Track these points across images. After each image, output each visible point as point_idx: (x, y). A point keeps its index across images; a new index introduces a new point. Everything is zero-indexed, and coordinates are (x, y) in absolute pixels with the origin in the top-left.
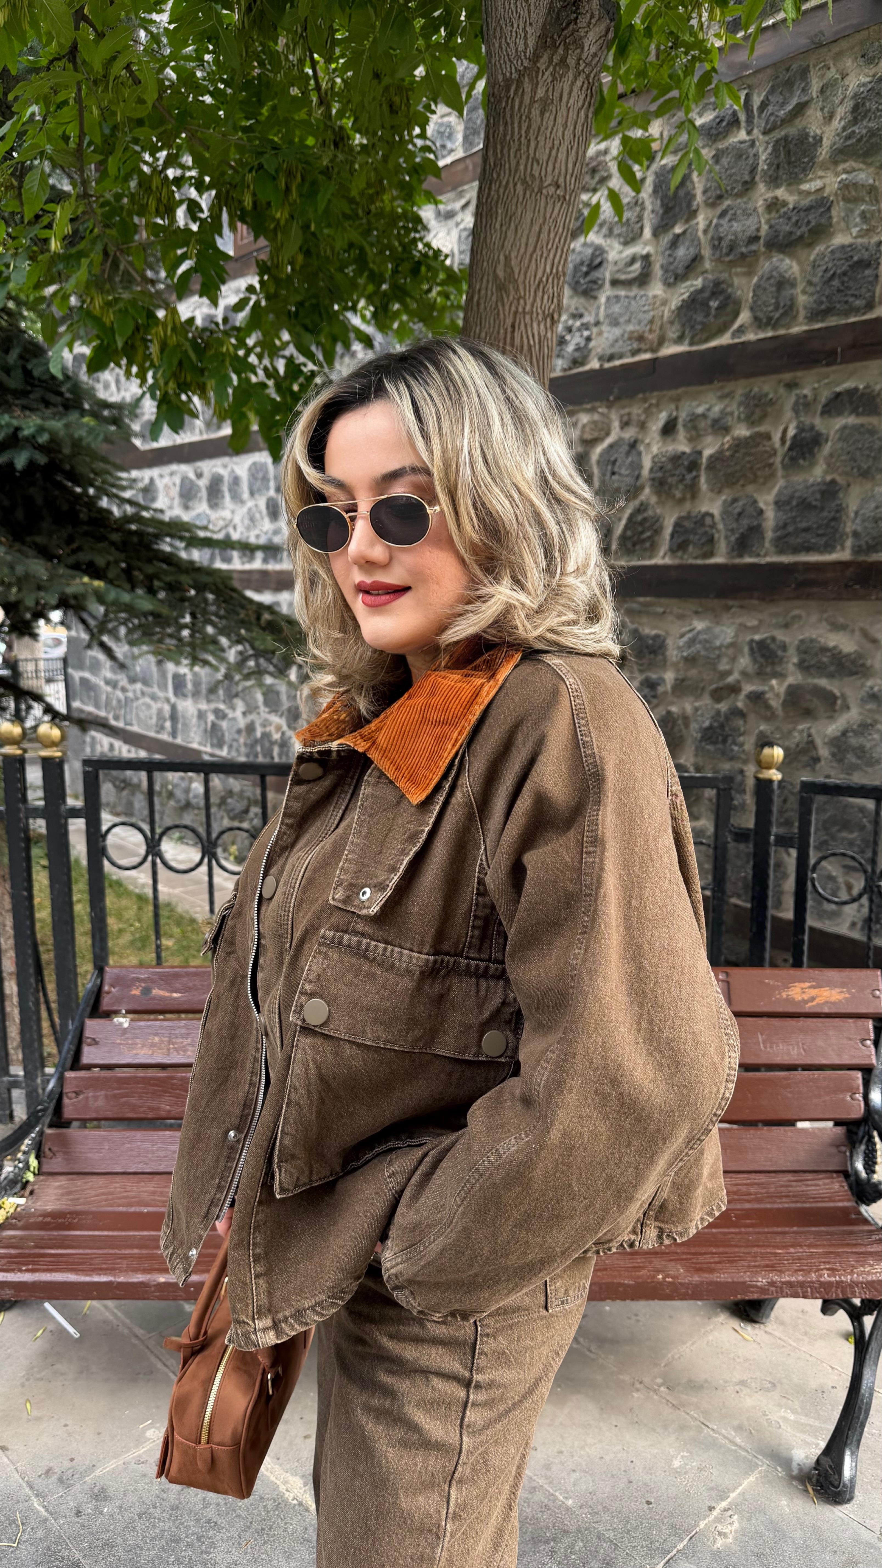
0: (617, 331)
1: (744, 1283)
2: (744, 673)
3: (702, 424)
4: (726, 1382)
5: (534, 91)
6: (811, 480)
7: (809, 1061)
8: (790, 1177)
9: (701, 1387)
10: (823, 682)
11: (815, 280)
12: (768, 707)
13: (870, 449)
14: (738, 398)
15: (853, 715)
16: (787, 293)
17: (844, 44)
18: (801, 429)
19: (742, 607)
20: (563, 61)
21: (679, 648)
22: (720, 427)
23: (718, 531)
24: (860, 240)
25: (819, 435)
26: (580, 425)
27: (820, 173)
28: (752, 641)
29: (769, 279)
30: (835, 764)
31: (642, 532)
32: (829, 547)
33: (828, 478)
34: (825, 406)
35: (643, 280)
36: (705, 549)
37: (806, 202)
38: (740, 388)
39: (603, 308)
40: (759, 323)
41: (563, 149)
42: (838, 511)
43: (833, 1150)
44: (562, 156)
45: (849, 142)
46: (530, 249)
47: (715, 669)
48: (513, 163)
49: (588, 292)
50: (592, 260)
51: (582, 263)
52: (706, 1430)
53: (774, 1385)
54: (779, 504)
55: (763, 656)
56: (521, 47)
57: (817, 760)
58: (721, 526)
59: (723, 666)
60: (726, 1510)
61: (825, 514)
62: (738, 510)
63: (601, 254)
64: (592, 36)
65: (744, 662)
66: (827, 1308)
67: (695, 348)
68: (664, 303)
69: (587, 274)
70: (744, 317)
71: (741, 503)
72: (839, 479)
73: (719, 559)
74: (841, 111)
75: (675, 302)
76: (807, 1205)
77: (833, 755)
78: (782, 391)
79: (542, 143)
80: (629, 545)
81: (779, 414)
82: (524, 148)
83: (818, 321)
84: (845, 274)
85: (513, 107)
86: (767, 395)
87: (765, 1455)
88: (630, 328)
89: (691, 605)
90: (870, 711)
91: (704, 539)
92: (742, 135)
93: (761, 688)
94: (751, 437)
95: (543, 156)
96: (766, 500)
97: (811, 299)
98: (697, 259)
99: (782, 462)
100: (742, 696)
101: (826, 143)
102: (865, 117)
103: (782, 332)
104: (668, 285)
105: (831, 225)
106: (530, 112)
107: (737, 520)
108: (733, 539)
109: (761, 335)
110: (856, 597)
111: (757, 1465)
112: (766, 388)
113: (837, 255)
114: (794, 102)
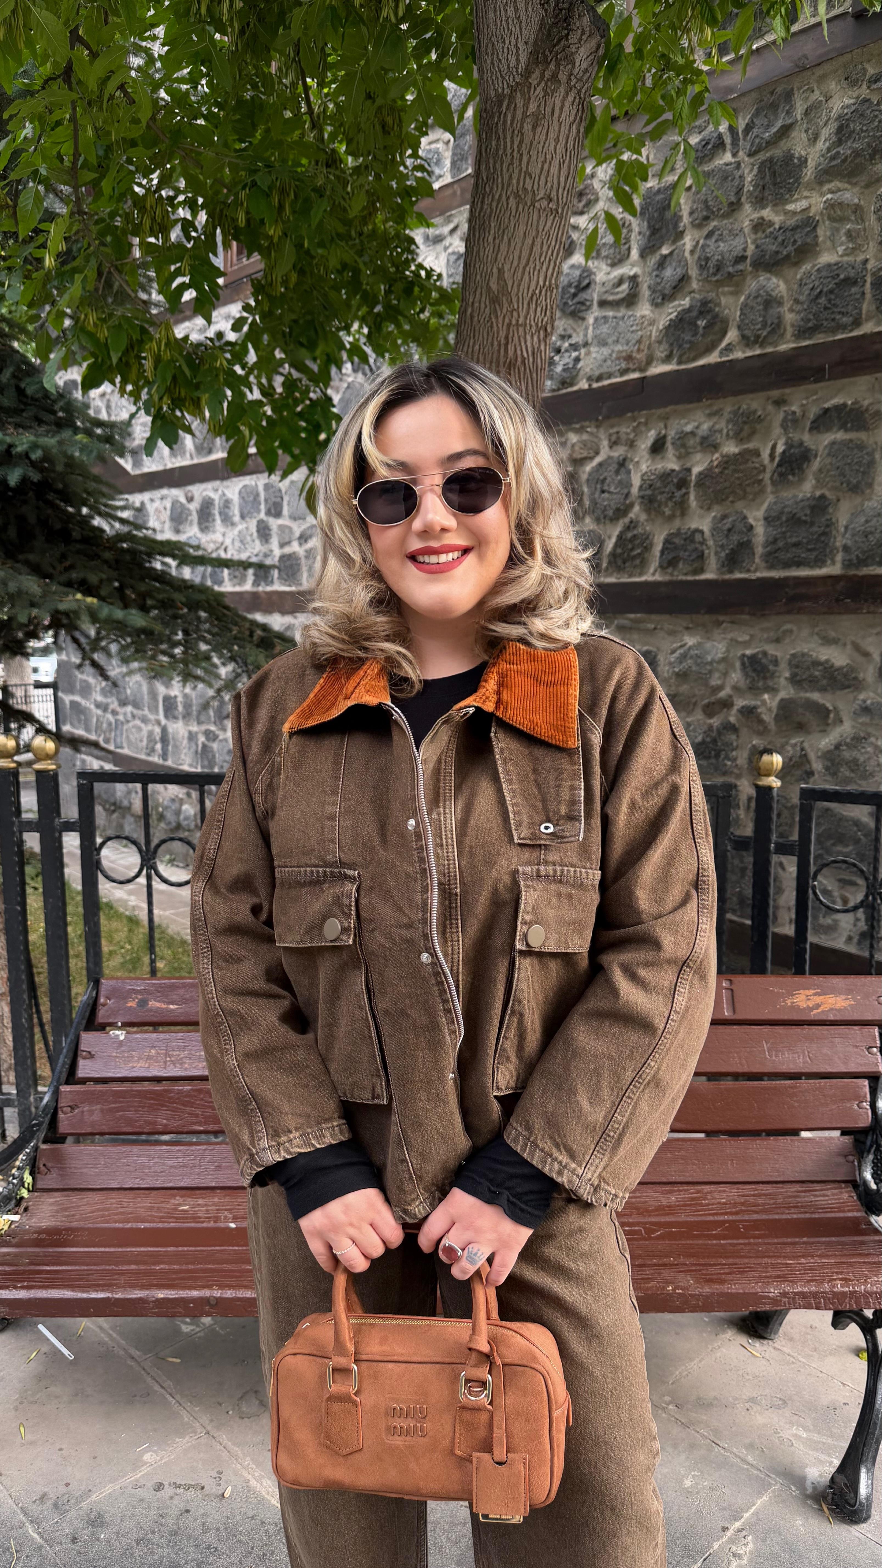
0: (606, 351)
1: (756, 1293)
2: (735, 688)
3: (691, 442)
4: (737, 1399)
5: (526, 106)
6: (801, 495)
7: (815, 1069)
8: (798, 1187)
9: (710, 1405)
10: (815, 696)
11: (802, 298)
12: (761, 721)
13: (859, 463)
14: (726, 415)
15: (846, 729)
16: (774, 311)
17: (827, 67)
18: (789, 445)
19: (732, 622)
20: (554, 77)
21: (670, 663)
22: (709, 444)
23: (708, 548)
24: (846, 259)
25: (808, 450)
26: (569, 445)
27: (806, 193)
28: (744, 655)
29: (756, 297)
30: (828, 778)
31: (632, 549)
32: (819, 562)
33: (818, 493)
34: (813, 422)
35: (631, 300)
36: (695, 565)
37: (791, 222)
38: (728, 406)
39: (591, 328)
40: (747, 341)
41: (555, 163)
42: (827, 526)
43: (841, 1160)
44: (554, 170)
45: (834, 163)
46: (523, 262)
47: (706, 685)
48: (506, 177)
49: (577, 314)
50: (579, 282)
51: (570, 285)
52: (716, 1448)
53: (785, 1402)
54: (768, 520)
55: (755, 670)
56: (513, 63)
57: (810, 774)
58: (711, 543)
59: (715, 681)
60: (740, 1530)
61: (815, 529)
62: (728, 526)
63: (589, 276)
64: (583, 52)
65: (736, 676)
66: (839, 1320)
67: (683, 367)
68: (652, 323)
69: (575, 295)
70: (732, 335)
71: (730, 519)
72: (828, 494)
73: (709, 575)
74: (825, 133)
75: (663, 323)
76: (816, 1216)
77: (827, 769)
78: (770, 408)
79: (534, 158)
80: (619, 562)
81: (768, 430)
82: (516, 162)
83: (805, 339)
84: (831, 292)
85: (505, 122)
86: (755, 412)
87: (778, 1474)
88: (619, 347)
89: (683, 621)
90: (862, 724)
91: (694, 556)
92: (728, 157)
93: (753, 703)
94: (740, 454)
95: (535, 169)
96: (756, 516)
97: (799, 317)
98: (684, 279)
99: (771, 478)
100: (734, 711)
101: (811, 164)
102: (849, 137)
103: (770, 350)
104: (656, 305)
105: (817, 244)
106: (522, 127)
107: (727, 536)
108: (723, 554)
109: (749, 353)
110: (848, 611)
111: (770, 1485)
112: (755, 405)
113: (824, 274)
114: (779, 124)
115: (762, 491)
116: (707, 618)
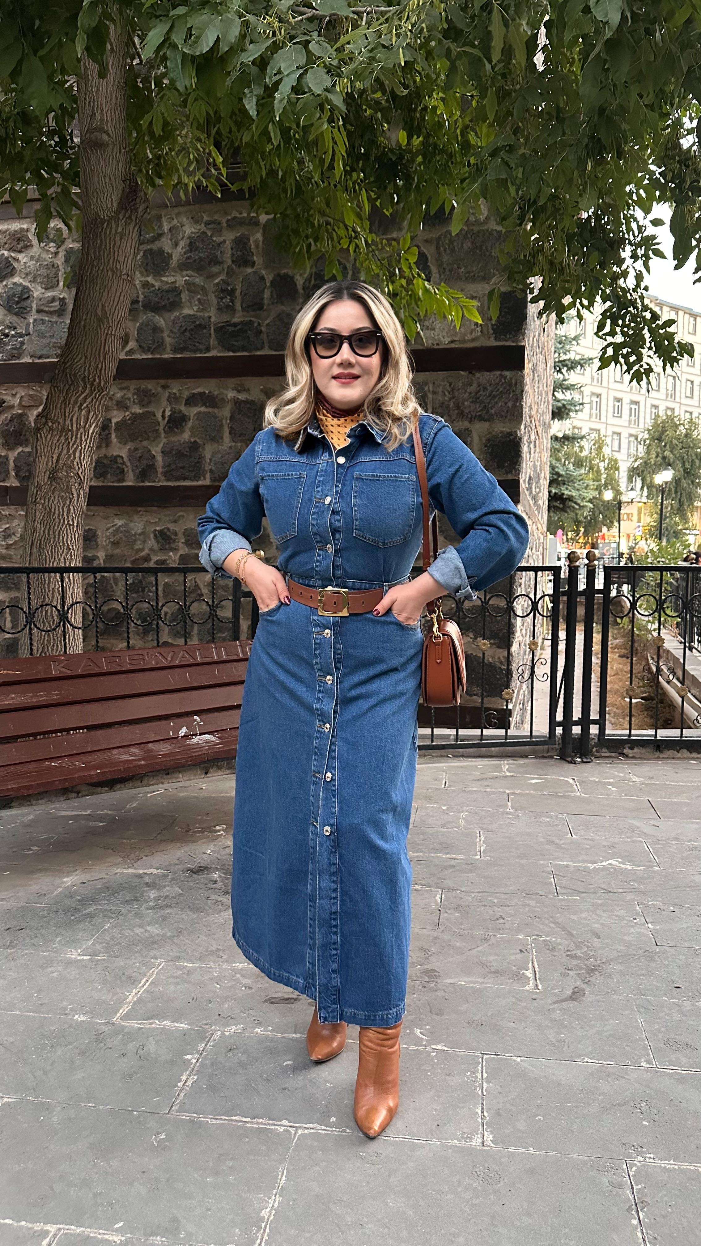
115: (159, 436)
116: (129, 509)
